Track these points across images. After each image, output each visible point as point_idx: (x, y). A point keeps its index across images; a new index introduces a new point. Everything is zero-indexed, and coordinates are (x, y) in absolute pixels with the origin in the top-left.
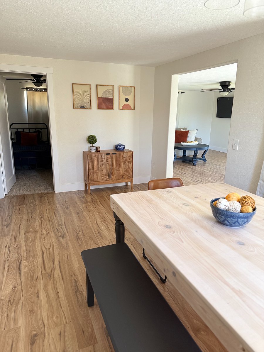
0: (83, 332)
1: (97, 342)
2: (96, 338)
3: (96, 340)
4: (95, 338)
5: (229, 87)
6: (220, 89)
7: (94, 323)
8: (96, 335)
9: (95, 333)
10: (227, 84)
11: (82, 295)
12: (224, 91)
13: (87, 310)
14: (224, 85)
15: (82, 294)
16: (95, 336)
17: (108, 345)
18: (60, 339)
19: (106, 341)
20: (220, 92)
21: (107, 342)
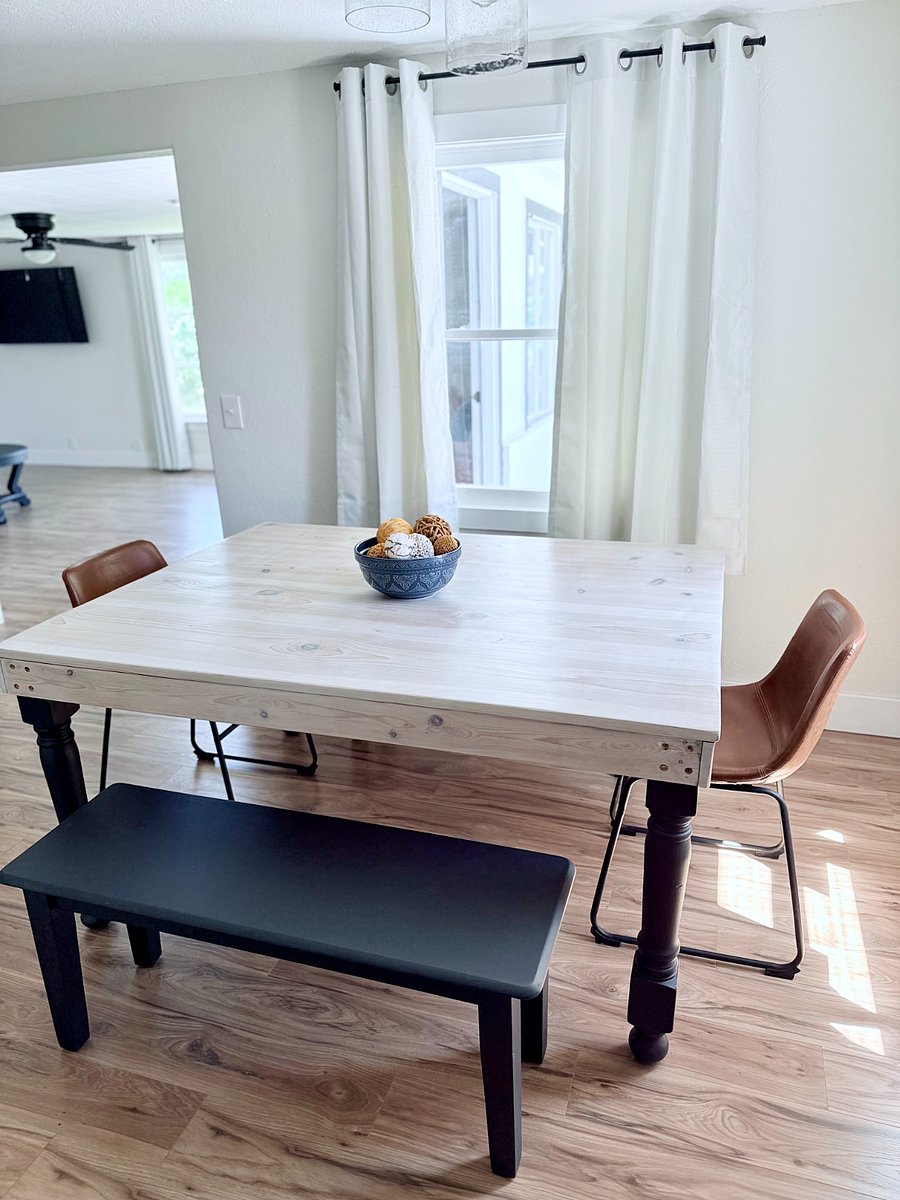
0: (134, 1110)
1: (202, 1097)
2: (186, 1090)
3: (193, 1095)
4: (186, 1092)
5: (51, 234)
6: (22, 241)
7: (141, 1070)
8: (180, 1085)
9: (171, 1086)
10: (42, 224)
11: (12, 1046)
12: (37, 246)
13: (81, 1063)
14: (29, 223)
15: (9, 1043)
16: (179, 1088)
17: (242, 1075)
18: (81, 1183)
19: (226, 1073)
20: (24, 249)
21: (228, 1072)
